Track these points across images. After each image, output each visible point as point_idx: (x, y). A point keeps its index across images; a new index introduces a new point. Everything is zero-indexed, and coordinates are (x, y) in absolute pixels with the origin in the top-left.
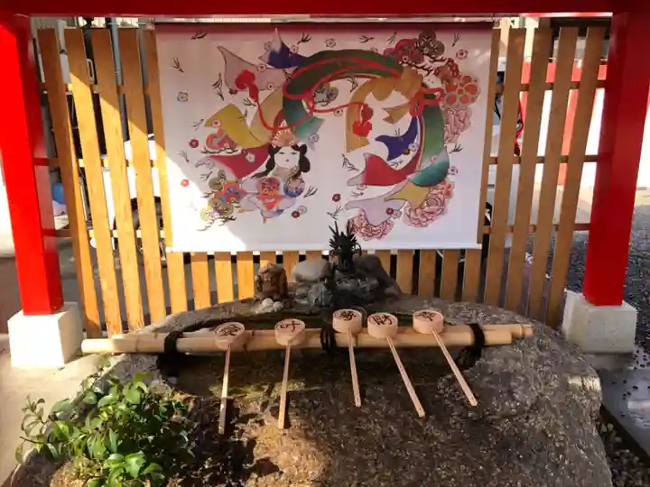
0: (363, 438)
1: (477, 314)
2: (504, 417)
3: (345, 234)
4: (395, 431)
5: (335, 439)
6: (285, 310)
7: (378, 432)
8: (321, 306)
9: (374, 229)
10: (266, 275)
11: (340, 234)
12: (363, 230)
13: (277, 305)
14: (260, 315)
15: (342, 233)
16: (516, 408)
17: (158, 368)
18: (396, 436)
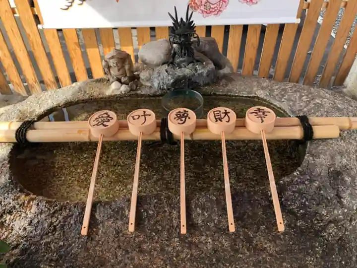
0: (195, 252)
1: (301, 97)
2: (330, 222)
3: (184, 20)
4: (226, 244)
5: (168, 253)
6: (132, 93)
7: (210, 247)
8: (163, 89)
9: (212, 6)
10: (111, 61)
11: (179, 20)
12: (202, 8)
13: (124, 88)
14: (110, 97)
15: (182, 19)
16: (343, 214)
17: (9, 162)
18: (226, 250)
